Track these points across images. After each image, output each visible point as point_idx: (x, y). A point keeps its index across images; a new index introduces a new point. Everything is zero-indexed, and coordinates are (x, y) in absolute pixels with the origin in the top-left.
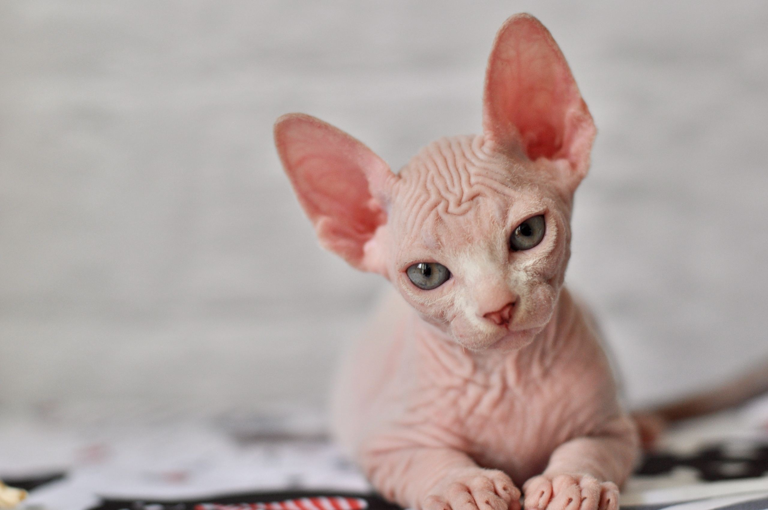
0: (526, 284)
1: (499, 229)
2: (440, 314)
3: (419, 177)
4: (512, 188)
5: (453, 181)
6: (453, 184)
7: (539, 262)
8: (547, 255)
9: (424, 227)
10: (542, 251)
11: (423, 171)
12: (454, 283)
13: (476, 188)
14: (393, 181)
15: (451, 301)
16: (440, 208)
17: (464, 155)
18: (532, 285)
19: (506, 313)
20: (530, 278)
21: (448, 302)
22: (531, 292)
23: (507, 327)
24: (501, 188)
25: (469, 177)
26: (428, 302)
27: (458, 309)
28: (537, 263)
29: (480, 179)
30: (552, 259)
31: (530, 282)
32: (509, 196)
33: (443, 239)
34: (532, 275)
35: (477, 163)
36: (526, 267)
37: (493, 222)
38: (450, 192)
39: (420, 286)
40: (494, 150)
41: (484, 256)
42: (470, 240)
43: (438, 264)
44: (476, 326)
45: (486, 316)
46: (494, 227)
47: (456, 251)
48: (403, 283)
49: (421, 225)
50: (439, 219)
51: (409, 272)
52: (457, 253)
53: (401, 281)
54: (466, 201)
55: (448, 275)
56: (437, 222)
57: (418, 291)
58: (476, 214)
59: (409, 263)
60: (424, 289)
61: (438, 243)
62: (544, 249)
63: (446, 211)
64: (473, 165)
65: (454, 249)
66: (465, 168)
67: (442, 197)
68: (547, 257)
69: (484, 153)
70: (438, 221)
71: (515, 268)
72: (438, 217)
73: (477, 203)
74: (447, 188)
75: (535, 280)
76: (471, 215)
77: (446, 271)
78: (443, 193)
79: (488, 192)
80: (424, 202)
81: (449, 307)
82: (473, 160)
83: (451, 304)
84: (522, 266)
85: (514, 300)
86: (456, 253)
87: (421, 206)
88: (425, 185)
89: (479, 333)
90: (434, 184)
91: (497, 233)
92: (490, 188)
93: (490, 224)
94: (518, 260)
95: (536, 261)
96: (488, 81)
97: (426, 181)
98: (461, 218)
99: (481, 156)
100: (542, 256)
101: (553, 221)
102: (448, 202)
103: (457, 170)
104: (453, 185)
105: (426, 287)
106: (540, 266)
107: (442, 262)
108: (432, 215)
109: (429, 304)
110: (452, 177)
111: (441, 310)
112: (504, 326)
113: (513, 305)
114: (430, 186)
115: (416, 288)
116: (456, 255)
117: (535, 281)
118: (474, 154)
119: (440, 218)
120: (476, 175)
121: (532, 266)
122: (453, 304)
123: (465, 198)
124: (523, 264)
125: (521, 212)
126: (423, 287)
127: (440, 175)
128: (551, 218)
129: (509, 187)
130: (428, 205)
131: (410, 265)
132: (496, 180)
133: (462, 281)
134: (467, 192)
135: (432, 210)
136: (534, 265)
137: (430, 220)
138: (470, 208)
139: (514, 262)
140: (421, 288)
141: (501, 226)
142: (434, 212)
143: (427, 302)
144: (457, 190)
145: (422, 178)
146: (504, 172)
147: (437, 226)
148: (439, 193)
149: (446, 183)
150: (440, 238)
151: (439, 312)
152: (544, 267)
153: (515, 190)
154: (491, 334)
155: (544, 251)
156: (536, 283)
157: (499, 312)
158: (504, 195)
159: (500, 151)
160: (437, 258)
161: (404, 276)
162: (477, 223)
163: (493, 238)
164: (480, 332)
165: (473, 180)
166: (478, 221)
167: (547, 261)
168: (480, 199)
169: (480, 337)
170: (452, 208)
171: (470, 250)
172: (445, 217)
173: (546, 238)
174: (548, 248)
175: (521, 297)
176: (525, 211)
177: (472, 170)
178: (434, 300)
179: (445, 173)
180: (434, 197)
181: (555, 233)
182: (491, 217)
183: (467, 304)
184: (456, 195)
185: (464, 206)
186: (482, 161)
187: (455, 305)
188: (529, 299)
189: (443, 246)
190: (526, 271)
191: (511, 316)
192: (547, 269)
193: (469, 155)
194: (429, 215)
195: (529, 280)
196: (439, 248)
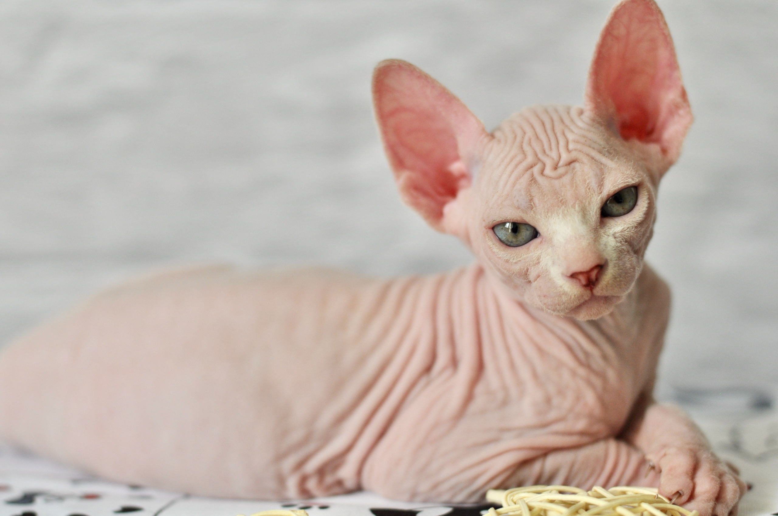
0: (615, 250)
1: (594, 195)
2: (524, 271)
3: (515, 138)
4: (609, 158)
5: (550, 145)
6: (551, 147)
7: (627, 229)
8: (636, 225)
9: (518, 186)
10: (631, 220)
11: (519, 133)
12: (541, 242)
13: (574, 155)
14: (486, 140)
15: (538, 259)
16: (536, 170)
17: (562, 121)
18: (620, 252)
19: (594, 274)
20: (619, 244)
21: (534, 260)
22: (619, 258)
23: (591, 290)
24: (598, 156)
25: (567, 143)
26: (514, 259)
27: (543, 268)
28: (625, 230)
29: (579, 147)
30: (640, 230)
31: (619, 249)
32: (605, 166)
33: (536, 200)
34: (621, 242)
35: (576, 130)
36: (615, 233)
37: (589, 189)
38: (548, 156)
39: (506, 242)
40: (593, 120)
41: (577, 218)
42: (563, 202)
43: (526, 224)
44: (561, 287)
45: (574, 276)
46: (590, 193)
47: (548, 213)
48: (489, 239)
49: (514, 185)
50: (533, 180)
51: (496, 230)
52: (549, 214)
53: (487, 237)
54: (563, 166)
55: (535, 234)
56: (531, 183)
57: (503, 247)
58: (573, 179)
59: (498, 221)
60: (509, 246)
61: (531, 204)
62: (634, 218)
63: (542, 173)
64: (572, 132)
65: (546, 210)
66: (564, 134)
67: (539, 159)
68: (636, 227)
69: (583, 122)
70: (533, 182)
71: (604, 233)
72: (533, 178)
73: (574, 169)
74: (544, 152)
75: (623, 247)
76: (566, 179)
77: (534, 231)
78: (540, 156)
79: (585, 160)
80: (520, 162)
81: (535, 265)
82: (573, 127)
83: (537, 262)
84: (611, 231)
85: (603, 263)
86: (547, 214)
87: (516, 166)
88: (522, 146)
89: (563, 294)
90: (531, 146)
91: (593, 200)
92: (588, 155)
93: (586, 190)
94: (608, 225)
95: (624, 228)
96: (596, 55)
97: (522, 142)
98: (556, 182)
99: (580, 124)
100: (631, 224)
101: (646, 194)
102: (544, 165)
103: (555, 135)
104: (551, 149)
105: (512, 244)
106: (627, 234)
107: (532, 223)
108: (527, 176)
109: (514, 261)
110: (550, 141)
111: (526, 268)
112: (589, 288)
113: (601, 267)
114: (526, 147)
115: (502, 244)
116: (547, 216)
117: (623, 249)
118: (572, 121)
119: (535, 179)
120: (574, 141)
121: (620, 232)
122: (539, 263)
123: (561, 163)
124: (613, 229)
125: (619, 181)
126: (509, 244)
127: (537, 137)
128: (644, 190)
129: (607, 157)
130: (524, 164)
131: (499, 223)
132: (594, 148)
133: (550, 241)
134: (565, 157)
135: (527, 170)
136: (622, 232)
137: (525, 180)
138: (566, 173)
139: (604, 227)
140: (507, 245)
141: (596, 193)
142: (529, 172)
143: (512, 258)
144: (554, 154)
145: (519, 139)
146: (602, 143)
147: (531, 187)
148: (536, 155)
149: (543, 146)
150: (533, 198)
151: (524, 269)
152: (631, 235)
153: (612, 160)
154: (575, 295)
155: (634, 220)
156: (624, 251)
157: (587, 273)
158: (601, 164)
159: (598, 123)
160: (528, 218)
161: (490, 233)
162: (573, 187)
163: (587, 203)
164: (565, 293)
165: (571, 146)
166: (575, 185)
167: (635, 230)
168: (577, 165)
169: (564, 299)
170: (548, 171)
171: (563, 212)
172: (539, 179)
173: (637, 208)
174: (638, 218)
175: (609, 261)
176: (622, 181)
177: (570, 137)
178: (520, 256)
179: (543, 137)
180: (530, 159)
181: (646, 205)
182: (588, 184)
183: (554, 263)
184: (553, 159)
185: (561, 170)
186: (581, 128)
187: (541, 264)
188: (616, 265)
189: (536, 207)
190: (615, 237)
191: (597, 279)
192: (634, 239)
193: (567, 121)
194: (524, 174)
195: (617, 246)
196: (532, 208)
